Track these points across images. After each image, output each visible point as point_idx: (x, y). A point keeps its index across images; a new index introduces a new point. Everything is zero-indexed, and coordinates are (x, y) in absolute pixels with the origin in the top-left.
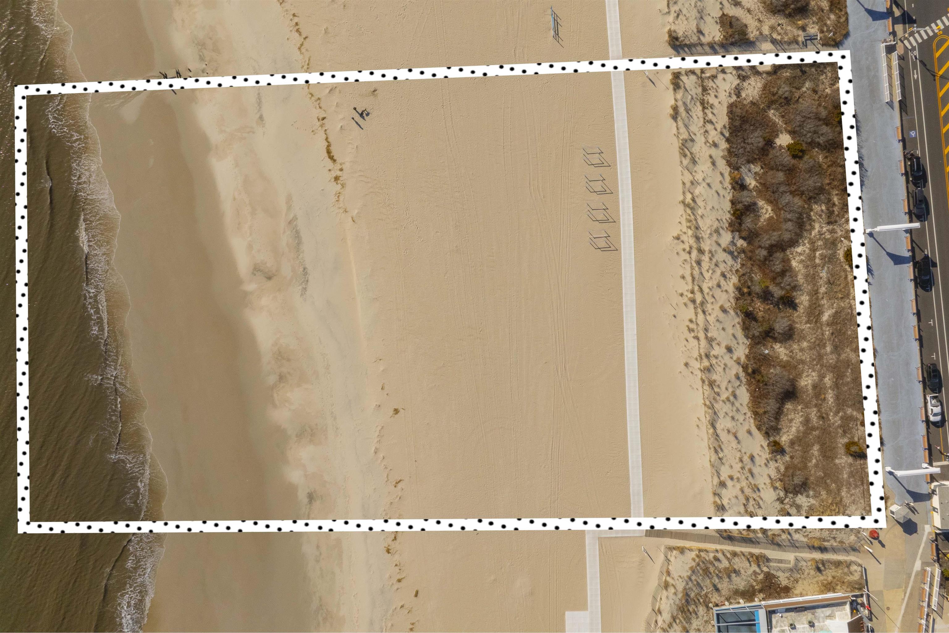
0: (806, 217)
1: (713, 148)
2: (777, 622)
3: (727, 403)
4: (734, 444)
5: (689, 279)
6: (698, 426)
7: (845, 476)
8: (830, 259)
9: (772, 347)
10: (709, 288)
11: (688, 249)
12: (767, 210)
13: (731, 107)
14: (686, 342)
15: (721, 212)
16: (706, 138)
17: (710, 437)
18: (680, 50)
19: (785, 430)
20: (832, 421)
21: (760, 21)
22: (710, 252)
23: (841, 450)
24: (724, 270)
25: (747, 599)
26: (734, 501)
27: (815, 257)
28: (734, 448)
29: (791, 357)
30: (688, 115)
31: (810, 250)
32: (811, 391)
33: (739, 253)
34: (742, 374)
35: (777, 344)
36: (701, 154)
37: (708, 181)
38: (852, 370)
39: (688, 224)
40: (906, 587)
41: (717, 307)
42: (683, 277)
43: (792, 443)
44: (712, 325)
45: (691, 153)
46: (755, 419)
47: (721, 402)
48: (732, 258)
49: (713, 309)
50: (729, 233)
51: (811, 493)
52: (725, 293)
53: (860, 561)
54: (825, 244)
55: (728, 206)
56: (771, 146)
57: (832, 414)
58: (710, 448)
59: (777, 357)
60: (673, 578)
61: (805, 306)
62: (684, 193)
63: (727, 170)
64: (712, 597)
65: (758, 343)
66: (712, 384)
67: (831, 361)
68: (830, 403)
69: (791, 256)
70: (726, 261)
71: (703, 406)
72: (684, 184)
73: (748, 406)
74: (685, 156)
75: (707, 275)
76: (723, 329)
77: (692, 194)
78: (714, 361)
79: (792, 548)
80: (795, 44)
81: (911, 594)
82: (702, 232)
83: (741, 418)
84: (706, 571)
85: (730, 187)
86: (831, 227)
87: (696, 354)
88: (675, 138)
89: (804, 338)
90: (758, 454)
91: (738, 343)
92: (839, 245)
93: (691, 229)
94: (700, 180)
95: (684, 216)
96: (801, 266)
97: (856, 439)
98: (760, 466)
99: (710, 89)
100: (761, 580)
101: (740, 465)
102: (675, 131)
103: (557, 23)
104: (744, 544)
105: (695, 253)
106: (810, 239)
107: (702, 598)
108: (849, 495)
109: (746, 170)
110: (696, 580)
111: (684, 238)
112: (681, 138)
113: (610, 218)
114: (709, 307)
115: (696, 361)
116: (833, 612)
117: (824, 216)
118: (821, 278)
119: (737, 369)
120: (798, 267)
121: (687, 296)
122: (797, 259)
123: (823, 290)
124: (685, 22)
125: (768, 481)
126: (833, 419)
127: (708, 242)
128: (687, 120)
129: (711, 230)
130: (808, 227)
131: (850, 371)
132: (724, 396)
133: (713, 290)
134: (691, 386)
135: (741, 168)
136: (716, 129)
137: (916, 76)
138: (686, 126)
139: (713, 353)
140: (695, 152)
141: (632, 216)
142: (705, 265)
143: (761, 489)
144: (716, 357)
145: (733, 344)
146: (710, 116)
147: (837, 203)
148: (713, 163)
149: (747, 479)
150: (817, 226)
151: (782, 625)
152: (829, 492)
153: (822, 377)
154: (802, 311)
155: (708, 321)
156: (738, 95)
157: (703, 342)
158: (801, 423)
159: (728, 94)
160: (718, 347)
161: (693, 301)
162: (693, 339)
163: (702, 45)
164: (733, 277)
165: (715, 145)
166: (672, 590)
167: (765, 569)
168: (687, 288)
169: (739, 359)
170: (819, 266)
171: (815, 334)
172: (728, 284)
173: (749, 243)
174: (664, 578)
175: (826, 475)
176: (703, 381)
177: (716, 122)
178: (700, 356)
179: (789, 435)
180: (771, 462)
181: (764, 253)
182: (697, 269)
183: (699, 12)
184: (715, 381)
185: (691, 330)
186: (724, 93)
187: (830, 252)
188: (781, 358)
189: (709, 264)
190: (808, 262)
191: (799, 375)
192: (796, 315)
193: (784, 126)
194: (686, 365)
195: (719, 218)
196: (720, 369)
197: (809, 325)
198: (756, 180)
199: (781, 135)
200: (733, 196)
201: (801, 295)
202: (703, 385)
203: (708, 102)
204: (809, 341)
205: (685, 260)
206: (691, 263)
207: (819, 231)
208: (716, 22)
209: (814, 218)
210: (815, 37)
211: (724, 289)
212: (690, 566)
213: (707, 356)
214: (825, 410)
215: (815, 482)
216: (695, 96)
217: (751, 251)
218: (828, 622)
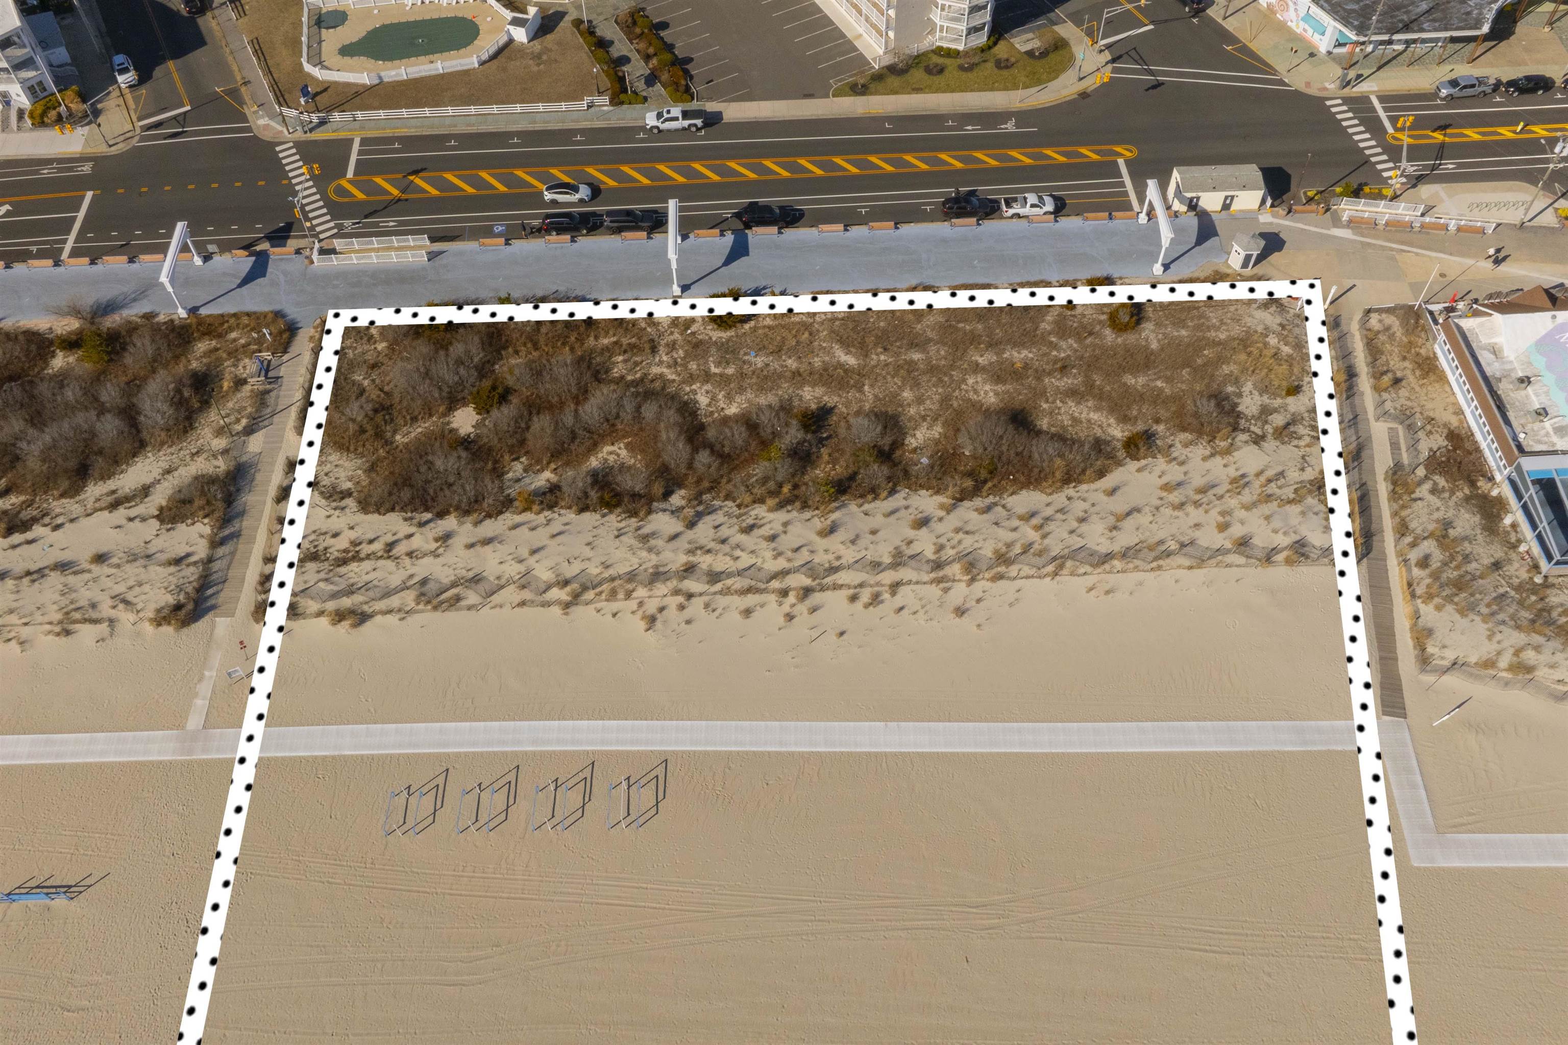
0: (635, 387)
1: (450, 542)
2: (1540, 442)
3: (1047, 529)
4: (1143, 519)
5: (751, 600)
6: (1107, 592)
7: (1184, 333)
8: (728, 352)
9: (915, 450)
10: (775, 557)
11: (680, 599)
12: (611, 453)
13: (365, 506)
14: (905, 612)
15: (601, 531)
16: (425, 555)
17: (1131, 566)
18: (209, 604)
19: (1099, 432)
20: (1069, 353)
21: (198, 452)
22: (691, 552)
23: (1130, 338)
24: (737, 527)
25: (1499, 510)
26: (1276, 523)
27: (721, 375)
28: (1151, 518)
29: (935, 420)
30: (363, 590)
31: (707, 382)
32: (1008, 387)
33: (700, 503)
34: (978, 502)
35: (906, 442)
36: (460, 565)
37: (524, 552)
38: (959, 322)
39: (621, 596)
40: (1392, 249)
41: (821, 543)
42: (747, 612)
43: (1124, 419)
44: (863, 553)
45: (454, 585)
46: (1080, 482)
47: (1046, 541)
48: (709, 513)
49: (826, 551)
50: (653, 517)
51: (1230, 389)
52: (790, 527)
53: (1358, 316)
54: (696, 358)
55: (590, 518)
56: (472, 441)
57: (1054, 353)
58: (1159, 568)
59: (937, 442)
60: (1499, 653)
61: (826, 393)
62: (547, 604)
63: (510, 518)
64: (1517, 577)
65: (906, 473)
66: (1002, 558)
67: (943, 353)
68: (1031, 355)
69: (716, 415)
70: (717, 523)
71: (1058, 578)
72: (523, 604)
73: (1050, 494)
74: (458, 599)
75: (746, 560)
76: (874, 532)
77: (548, 588)
78: (949, 552)
79: (1360, 426)
80: (267, 396)
81: (1402, 243)
82: (644, 567)
83: (1079, 507)
84: (1459, 585)
85: (546, 513)
86: (662, 350)
87: (934, 591)
88: (410, 619)
89: (895, 395)
90: (1160, 477)
91: (907, 508)
92: (700, 337)
93: (633, 591)
94: (522, 568)
95: (599, 605)
96: (738, 399)
97: (1104, 317)
98: (1185, 473)
99: (315, 547)
100: (1447, 481)
101: (1190, 509)
102: (392, 619)
103: (38, 887)
104: (1374, 511)
105: (691, 585)
106: (683, 382)
107: (1528, 597)
108: (1224, 327)
109: (517, 486)
110: (1488, 605)
111: (651, 607)
112: (413, 604)
113: (582, 775)
114: (821, 559)
115: (951, 592)
116: (1484, 348)
117: (638, 359)
118: (767, 365)
119: (968, 512)
120: (740, 404)
121: (793, 606)
122: (722, 405)
123: (792, 363)
124: (146, 588)
125: (1218, 461)
126: (1065, 351)
127: (667, 555)
128: (377, 593)
129: (640, 549)
130: (657, 385)
131: (961, 325)
132: (1033, 535)
133: (781, 549)
134: (1011, 605)
135: (509, 495)
136: (410, 536)
137: (392, 224)
138: (387, 594)
139: (929, 553)
140: (453, 578)
141: (585, 723)
142: (721, 563)
143: (1240, 473)
144: (940, 548)
145: (907, 517)
146: (378, 546)
147: (614, 339)
148: (487, 542)
149: (1222, 497)
150: (655, 370)
151: (1543, 432)
152: (1221, 360)
153: (976, 368)
154: (836, 399)
155: (856, 562)
156: (348, 494)
157: (905, 574)
158: (1079, 403)
159: (337, 512)
160: (915, 543)
161: (807, 592)
162: (898, 597)
163: (210, 560)
164: (753, 513)
165: (446, 538)
166: (1530, 656)
167: (1421, 472)
168: (774, 605)
169: (942, 507)
170: (741, 368)
171: (884, 378)
172: (770, 522)
173: (680, 486)
174: (1504, 674)
175: (1187, 364)
176: (1000, 577)
177: (394, 534)
178: (939, 581)
179: (1109, 425)
180: (1174, 455)
181: (704, 457)
182: (729, 582)
183: (135, 560)
184: (996, 552)
185: (876, 599)
186: (334, 518)
187: (713, 350)
188: (937, 436)
189: (720, 556)
190: (732, 385)
191: (976, 406)
192: (844, 410)
193: (434, 419)
194: (960, 612)
195: (616, 533)
196: (968, 542)
197: (866, 388)
198: (542, 470)
199: (454, 425)
200: (570, 508)
201: (801, 400)
202: (1009, 578)
203: (346, 551)
204: (899, 387)
205: (707, 606)
206: (715, 593)
207: (669, 367)
208: (168, 530)
209: (638, 375)
210: (265, 363)
211: (781, 528)
212: (1457, 616)
213: (938, 565)
214: (1048, 363)
215: (1206, 381)
216: (322, 575)
217: (699, 481)
218: (1509, 354)
